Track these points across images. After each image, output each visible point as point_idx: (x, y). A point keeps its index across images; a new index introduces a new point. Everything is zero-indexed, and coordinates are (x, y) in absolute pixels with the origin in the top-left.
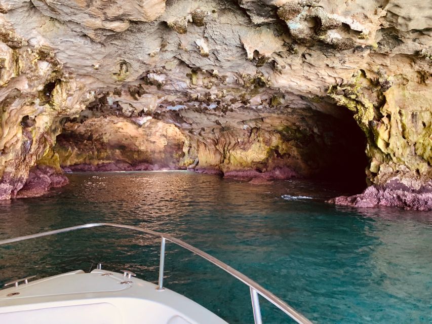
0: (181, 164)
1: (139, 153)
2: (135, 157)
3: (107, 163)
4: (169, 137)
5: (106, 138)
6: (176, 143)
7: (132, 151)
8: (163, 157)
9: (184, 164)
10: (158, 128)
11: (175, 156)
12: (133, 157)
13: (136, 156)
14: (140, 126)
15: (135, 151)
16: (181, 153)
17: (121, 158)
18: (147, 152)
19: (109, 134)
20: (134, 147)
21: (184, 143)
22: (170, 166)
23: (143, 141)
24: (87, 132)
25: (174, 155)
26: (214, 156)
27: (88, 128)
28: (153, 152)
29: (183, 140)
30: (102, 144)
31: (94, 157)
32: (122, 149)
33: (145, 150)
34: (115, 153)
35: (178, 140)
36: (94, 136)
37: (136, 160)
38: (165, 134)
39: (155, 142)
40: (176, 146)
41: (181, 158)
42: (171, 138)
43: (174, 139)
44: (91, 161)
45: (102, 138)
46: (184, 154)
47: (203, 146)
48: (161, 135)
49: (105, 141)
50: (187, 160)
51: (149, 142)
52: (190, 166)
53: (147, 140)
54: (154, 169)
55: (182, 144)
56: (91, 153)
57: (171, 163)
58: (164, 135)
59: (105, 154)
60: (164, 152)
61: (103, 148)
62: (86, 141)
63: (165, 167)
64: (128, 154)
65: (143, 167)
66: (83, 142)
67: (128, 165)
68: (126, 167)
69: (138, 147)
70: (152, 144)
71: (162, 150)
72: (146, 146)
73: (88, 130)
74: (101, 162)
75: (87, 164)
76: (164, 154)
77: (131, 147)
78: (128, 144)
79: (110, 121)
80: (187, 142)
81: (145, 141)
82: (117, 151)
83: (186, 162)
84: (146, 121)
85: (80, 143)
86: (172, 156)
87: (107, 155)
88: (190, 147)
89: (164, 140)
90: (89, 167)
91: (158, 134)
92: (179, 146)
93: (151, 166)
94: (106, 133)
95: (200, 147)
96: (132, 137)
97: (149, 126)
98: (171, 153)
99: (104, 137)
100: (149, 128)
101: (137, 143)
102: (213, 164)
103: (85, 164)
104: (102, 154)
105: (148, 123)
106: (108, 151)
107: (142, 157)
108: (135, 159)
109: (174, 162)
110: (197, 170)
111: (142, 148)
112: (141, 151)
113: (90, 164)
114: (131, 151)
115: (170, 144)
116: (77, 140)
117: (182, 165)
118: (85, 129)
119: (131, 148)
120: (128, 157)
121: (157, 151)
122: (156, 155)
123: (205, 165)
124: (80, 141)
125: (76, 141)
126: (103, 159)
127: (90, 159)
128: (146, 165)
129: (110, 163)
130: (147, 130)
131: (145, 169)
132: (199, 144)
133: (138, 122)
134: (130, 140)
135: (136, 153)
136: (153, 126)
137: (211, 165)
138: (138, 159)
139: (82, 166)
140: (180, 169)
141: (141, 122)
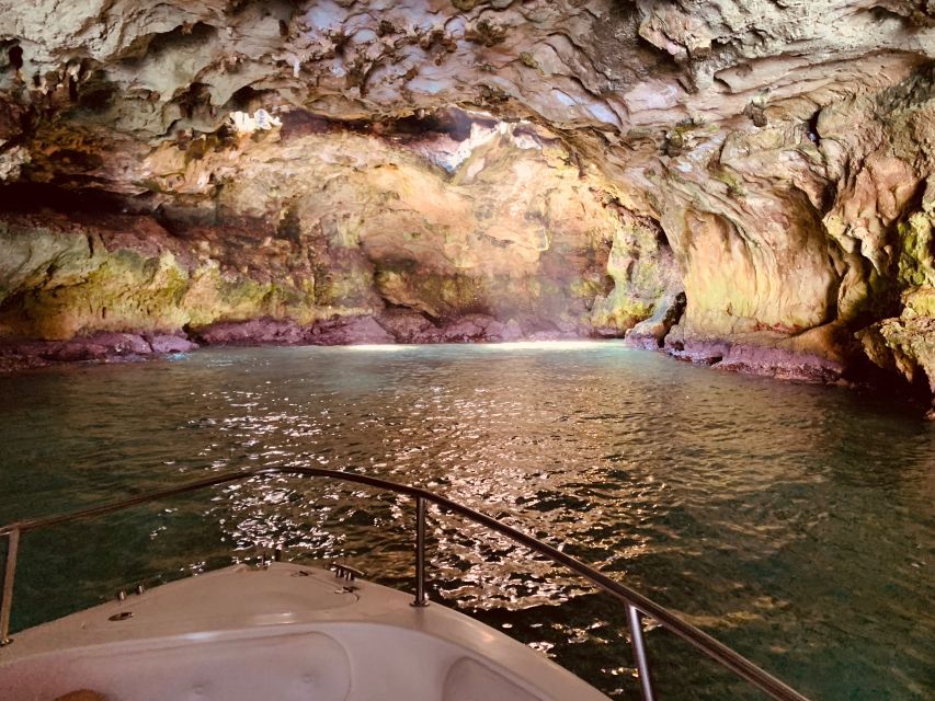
0: (600, 318)
1: (460, 280)
2: (446, 298)
3: (348, 318)
4: (558, 224)
5: (349, 233)
6: (581, 245)
7: (438, 276)
8: (537, 293)
9: (612, 319)
10: (518, 184)
11: (579, 289)
12: (442, 296)
13: (449, 294)
14: (448, 175)
15: (446, 277)
16: (597, 279)
17: (407, 299)
18: (483, 277)
19: (357, 220)
20: (441, 264)
21: (610, 244)
22: (560, 325)
23: (468, 238)
24: (272, 207)
25: (574, 289)
26: (775, 282)
27: (274, 194)
28: (504, 278)
29: (607, 236)
30: (334, 252)
31: (302, 295)
32: (407, 269)
33: (477, 272)
34: (388, 284)
35: (587, 234)
36: (303, 224)
37: (451, 306)
38: (542, 207)
39: (507, 242)
40: (584, 255)
41: (600, 298)
42: (564, 228)
43: (576, 232)
44: (290, 309)
45: (336, 232)
46: (610, 282)
47: (714, 233)
48: (527, 216)
49: (346, 244)
50: (622, 304)
51: (489, 243)
52: (642, 328)
53: (481, 236)
54: (505, 334)
55: (605, 247)
56: (291, 282)
57: (564, 316)
58: (538, 216)
59: (347, 286)
60: (539, 277)
61: (337, 267)
62: (269, 239)
63: (542, 329)
64: (426, 286)
65: (470, 329)
66: (260, 242)
67: (424, 321)
68: (416, 329)
69: (452, 261)
70: (498, 251)
71: (533, 270)
72: (479, 259)
73: (275, 201)
74: (326, 313)
75: (276, 322)
76: (538, 285)
77: (433, 262)
78: (425, 254)
79: (338, 158)
80: (622, 239)
81: (474, 238)
82: (392, 276)
83: (617, 311)
84: (468, 154)
85: (248, 246)
86: (566, 292)
87: (351, 290)
88: (636, 255)
89: (539, 234)
90: (282, 329)
91: (515, 208)
92: (593, 257)
93: (496, 324)
94: (346, 216)
95: (700, 240)
96: (430, 227)
97: (482, 176)
98: (563, 280)
99: (342, 230)
100: (485, 184)
101: (449, 248)
102: (772, 317)
103: (268, 319)
104: (336, 284)
105: (478, 165)
106: (354, 275)
107: (468, 296)
108: (448, 304)
109: (574, 313)
110: (679, 346)
111: (466, 264)
112: (463, 276)
113: (285, 322)
114: (434, 275)
115: (559, 250)
116: (237, 237)
117: (604, 321)
118: (264, 198)
119: (433, 268)
120: (425, 295)
121: (516, 274)
122: (512, 287)
123: (721, 324)
124: (249, 240)
125: (232, 240)
126: (335, 303)
127: (285, 303)
128: (481, 320)
129: (360, 317)
130: (475, 190)
131: (479, 337)
132: (692, 225)
133: (439, 158)
134: (428, 239)
135: (449, 282)
136: (498, 176)
137: (758, 327)
138: (455, 304)
139: (256, 326)
140: (595, 335)
141: (453, 161)
